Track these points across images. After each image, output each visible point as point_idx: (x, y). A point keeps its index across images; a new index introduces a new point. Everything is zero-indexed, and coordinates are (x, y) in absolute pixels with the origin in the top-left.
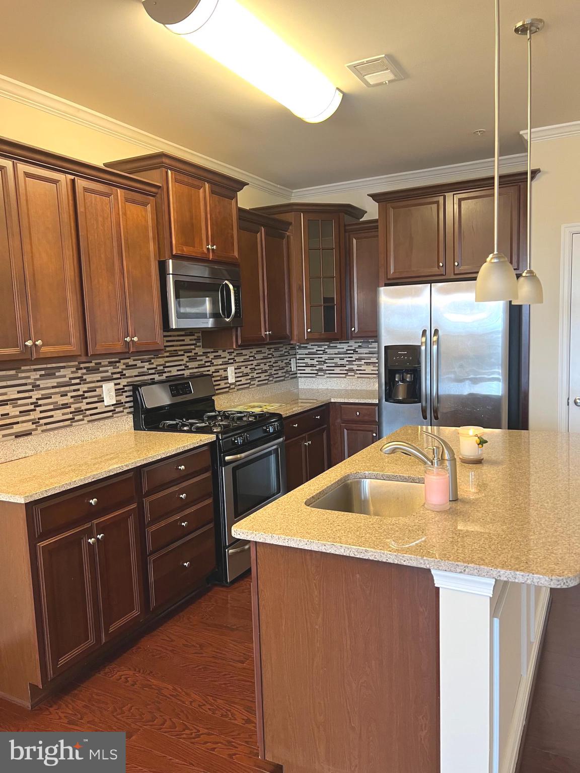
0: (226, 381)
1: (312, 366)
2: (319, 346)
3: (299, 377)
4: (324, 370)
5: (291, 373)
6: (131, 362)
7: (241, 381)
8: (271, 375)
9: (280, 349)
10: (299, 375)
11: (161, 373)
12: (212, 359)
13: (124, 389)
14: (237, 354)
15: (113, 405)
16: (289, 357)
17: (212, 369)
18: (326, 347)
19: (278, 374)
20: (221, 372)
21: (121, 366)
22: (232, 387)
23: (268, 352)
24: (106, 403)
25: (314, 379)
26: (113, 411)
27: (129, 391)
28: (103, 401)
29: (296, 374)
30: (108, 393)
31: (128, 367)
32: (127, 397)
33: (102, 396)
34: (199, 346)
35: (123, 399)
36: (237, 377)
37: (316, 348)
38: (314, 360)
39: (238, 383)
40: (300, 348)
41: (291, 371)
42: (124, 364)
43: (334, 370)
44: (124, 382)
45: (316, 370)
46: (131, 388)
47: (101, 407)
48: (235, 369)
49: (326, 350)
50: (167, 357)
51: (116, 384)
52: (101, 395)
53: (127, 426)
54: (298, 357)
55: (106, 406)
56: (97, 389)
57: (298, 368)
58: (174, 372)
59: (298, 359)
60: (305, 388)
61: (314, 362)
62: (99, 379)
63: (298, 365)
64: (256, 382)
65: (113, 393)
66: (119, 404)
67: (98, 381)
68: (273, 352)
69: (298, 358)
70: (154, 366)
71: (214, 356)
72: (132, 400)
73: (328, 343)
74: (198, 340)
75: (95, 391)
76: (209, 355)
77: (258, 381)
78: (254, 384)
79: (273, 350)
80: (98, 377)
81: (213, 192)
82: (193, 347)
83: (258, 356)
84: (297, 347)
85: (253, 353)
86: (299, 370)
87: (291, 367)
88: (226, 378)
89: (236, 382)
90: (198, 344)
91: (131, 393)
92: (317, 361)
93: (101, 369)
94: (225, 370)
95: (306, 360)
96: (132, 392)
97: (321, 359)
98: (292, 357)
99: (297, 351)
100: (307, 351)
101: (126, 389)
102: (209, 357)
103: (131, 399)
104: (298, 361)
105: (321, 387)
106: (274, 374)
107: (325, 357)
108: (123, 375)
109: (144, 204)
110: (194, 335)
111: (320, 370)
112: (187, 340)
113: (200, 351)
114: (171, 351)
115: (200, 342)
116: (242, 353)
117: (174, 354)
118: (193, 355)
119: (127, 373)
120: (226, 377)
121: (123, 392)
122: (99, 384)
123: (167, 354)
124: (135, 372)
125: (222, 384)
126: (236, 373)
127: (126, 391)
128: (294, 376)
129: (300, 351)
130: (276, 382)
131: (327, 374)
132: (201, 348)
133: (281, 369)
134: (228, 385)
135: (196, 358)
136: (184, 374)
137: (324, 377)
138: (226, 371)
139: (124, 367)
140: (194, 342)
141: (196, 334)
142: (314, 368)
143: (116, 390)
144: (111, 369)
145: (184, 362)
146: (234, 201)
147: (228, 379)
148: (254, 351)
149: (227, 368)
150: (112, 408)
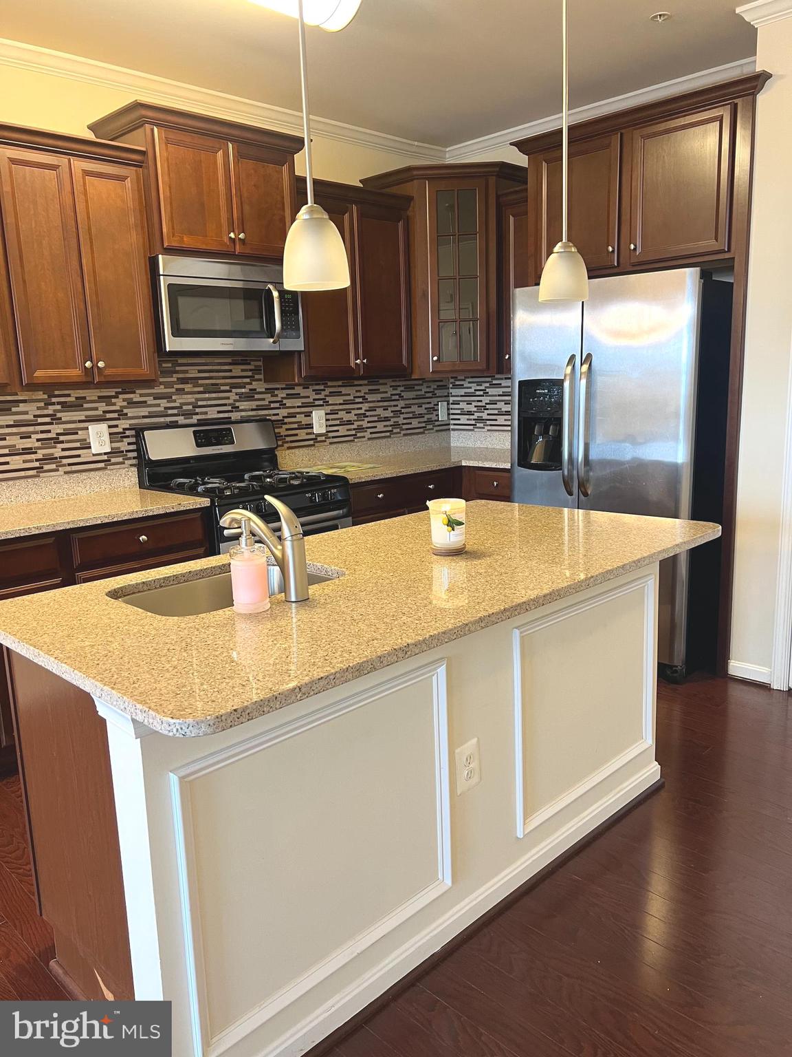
0: (309, 431)
1: (470, 413)
2: (479, 384)
3: (454, 430)
4: (483, 420)
5: (437, 423)
6: (135, 397)
7: (338, 431)
8: (396, 425)
9: (416, 388)
10: (452, 427)
11: (188, 415)
12: (282, 398)
13: (125, 433)
14: (330, 392)
15: (105, 454)
16: (434, 401)
17: (283, 412)
18: (488, 385)
19: (411, 423)
20: (300, 418)
21: (119, 403)
22: (319, 439)
23: (391, 391)
24: (94, 451)
25: (470, 433)
26: (106, 462)
27: (132, 436)
28: (90, 448)
29: (449, 424)
30: (99, 438)
31: (131, 404)
32: (129, 444)
33: (88, 441)
34: (260, 380)
35: (123, 445)
36: (330, 426)
37: (474, 387)
38: (471, 404)
39: (331, 435)
40: (455, 386)
41: (438, 420)
42: (124, 400)
43: (496, 420)
44: (123, 424)
45: (474, 420)
46: (133, 432)
47: (85, 455)
48: (326, 414)
49: (487, 390)
50: (199, 393)
51: (110, 427)
52: (85, 440)
53: (127, 483)
54: (452, 399)
55: (94, 455)
56: (80, 432)
57: (452, 417)
58: (212, 414)
59: (452, 404)
60: (459, 445)
61: (472, 408)
62: (83, 418)
63: (451, 411)
64: (367, 435)
65: (106, 438)
66: (114, 452)
67: (80, 421)
68: (401, 391)
69: (451, 402)
70: (177, 404)
71: (287, 395)
72: (135, 448)
73: (489, 379)
74: (256, 370)
75: (77, 433)
76: (276, 392)
77: (371, 433)
78: (364, 437)
79: (402, 388)
80: (81, 415)
81: (240, 156)
82: (248, 380)
83: (370, 397)
84: (451, 386)
85: (363, 392)
86: (452, 419)
87: (438, 415)
88: (310, 426)
89: (327, 432)
90: (257, 377)
91: (133, 440)
92: (475, 406)
93: (86, 406)
94: (308, 415)
95: (462, 405)
96: (135, 439)
97: (480, 404)
98: (439, 399)
99: (451, 391)
100: (462, 392)
101: (128, 433)
102: (277, 396)
103: (133, 447)
104: (451, 406)
105: (478, 444)
106: (403, 424)
107: (486, 400)
108: (122, 415)
109: (122, 179)
110: (249, 364)
111: (480, 420)
112: (237, 370)
113: (260, 386)
114: (207, 385)
115: (261, 374)
116: (341, 392)
117: (215, 389)
118: (248, 391)
119: (131, 412)
120: (310, 424)
121: (122, 437)
122: (82, 425)
123: (201, 389)
124: (144, 411)
125: (302, 434)
126: (327, 420)
127: (128, 437)
128: (445, 428)
129: (454, 392)
130: (405, 435)
131: (487, 425)
132: (262, 383)
133: (418, 417)
134: (313, 436)
135: (254, 397)
136: (230, 418)
137: (484, 430)
138: (310, 416)
139: (125, 404)
140: (250, 374)
141: (252, 363)
142: (472, 417)
143: (110, 434)
144: (102, 407)
145: (231, 401)
146: (285, 168)
147: (312, 428)
148: (365, 389)
149: (312, 412)
150: (105, 457)
